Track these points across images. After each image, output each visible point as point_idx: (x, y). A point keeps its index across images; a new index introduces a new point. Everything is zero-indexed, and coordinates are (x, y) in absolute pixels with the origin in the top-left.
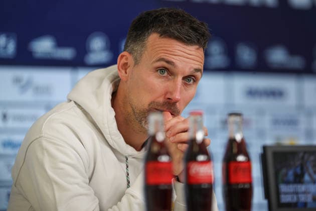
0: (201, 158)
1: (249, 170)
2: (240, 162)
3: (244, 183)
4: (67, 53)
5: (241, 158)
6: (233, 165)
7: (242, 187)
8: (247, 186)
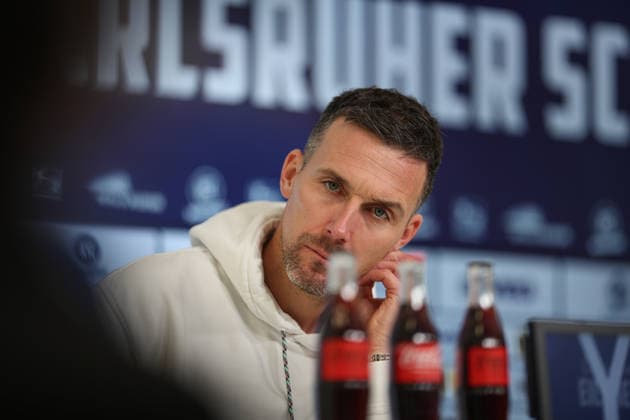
0: (420, 338)
1: (504, 363)
2: (488, 350)
3: (495, 386)
4: (152, 203)
5: (490, 343)
6: (475, 354)
7: (491, 392)
8: (499, 391)
